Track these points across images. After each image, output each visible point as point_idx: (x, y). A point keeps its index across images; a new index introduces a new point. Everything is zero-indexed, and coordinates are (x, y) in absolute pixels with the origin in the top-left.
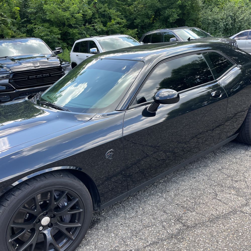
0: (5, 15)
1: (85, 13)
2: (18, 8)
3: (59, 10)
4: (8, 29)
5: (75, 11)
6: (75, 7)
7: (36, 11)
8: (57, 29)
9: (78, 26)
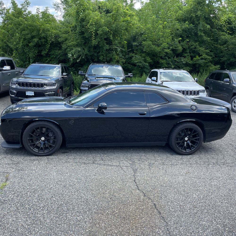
1: (177, 49)
2: (126, 42)
3: (153, 46)
4: (117, 55)
5: (164, 47)
6: (165, 45)
7: (139, 44)
8: (150, 59)
9: (167, 58)
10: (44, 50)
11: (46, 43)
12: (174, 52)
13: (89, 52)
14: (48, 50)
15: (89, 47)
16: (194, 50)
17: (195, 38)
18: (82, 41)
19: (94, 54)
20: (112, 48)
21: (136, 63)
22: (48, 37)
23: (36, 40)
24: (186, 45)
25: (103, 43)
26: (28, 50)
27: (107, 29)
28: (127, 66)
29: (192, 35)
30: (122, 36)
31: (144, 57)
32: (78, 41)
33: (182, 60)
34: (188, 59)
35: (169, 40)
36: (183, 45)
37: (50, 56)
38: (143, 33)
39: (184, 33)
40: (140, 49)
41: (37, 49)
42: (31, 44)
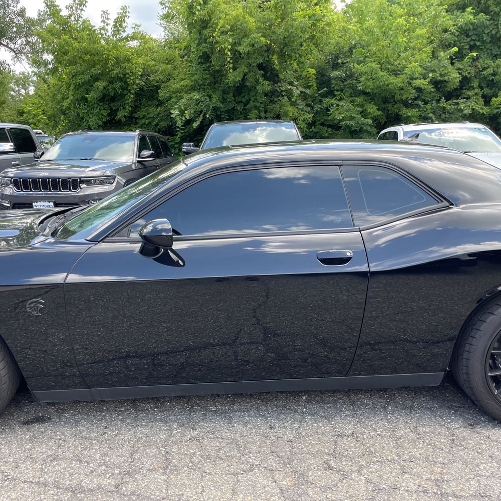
0: (295, 82)
1: (446, 78)
2: (313, 71)
3: (382, 74)
4: (291, 105)
5: (413, 74)
6: (414, 67)
7: (346, 74)
8: (375, 108)
9: (420, 103)
10: (122, 107)
11: (125, 91)
12: (438, 89)
13: (223, 103)
14: (131, 106)
15: (224, 92)
16: (491, 79)
17: (492, 48)
18: (205, 77)
19: (235, 108)
20: (280, 89)
21: (340, 121)
22: (127, 76)
23: (101, 85)
24: (470, 68)
25: (256, 78)
26: (86, 111)
27: (262, 39)
28: (317, 132)
29: (483, 42)
30: (301, 57)
31: (362, 106)
32: (196, 77)
33: (462, 106)
34: (477, 104)
35: (424, 55)
36: (461, 69)
37: (137, 121)
38: (355, 45)
39: (464, 39)
40: (350, 88)
41: (107, 106)
42: (90, 95)
